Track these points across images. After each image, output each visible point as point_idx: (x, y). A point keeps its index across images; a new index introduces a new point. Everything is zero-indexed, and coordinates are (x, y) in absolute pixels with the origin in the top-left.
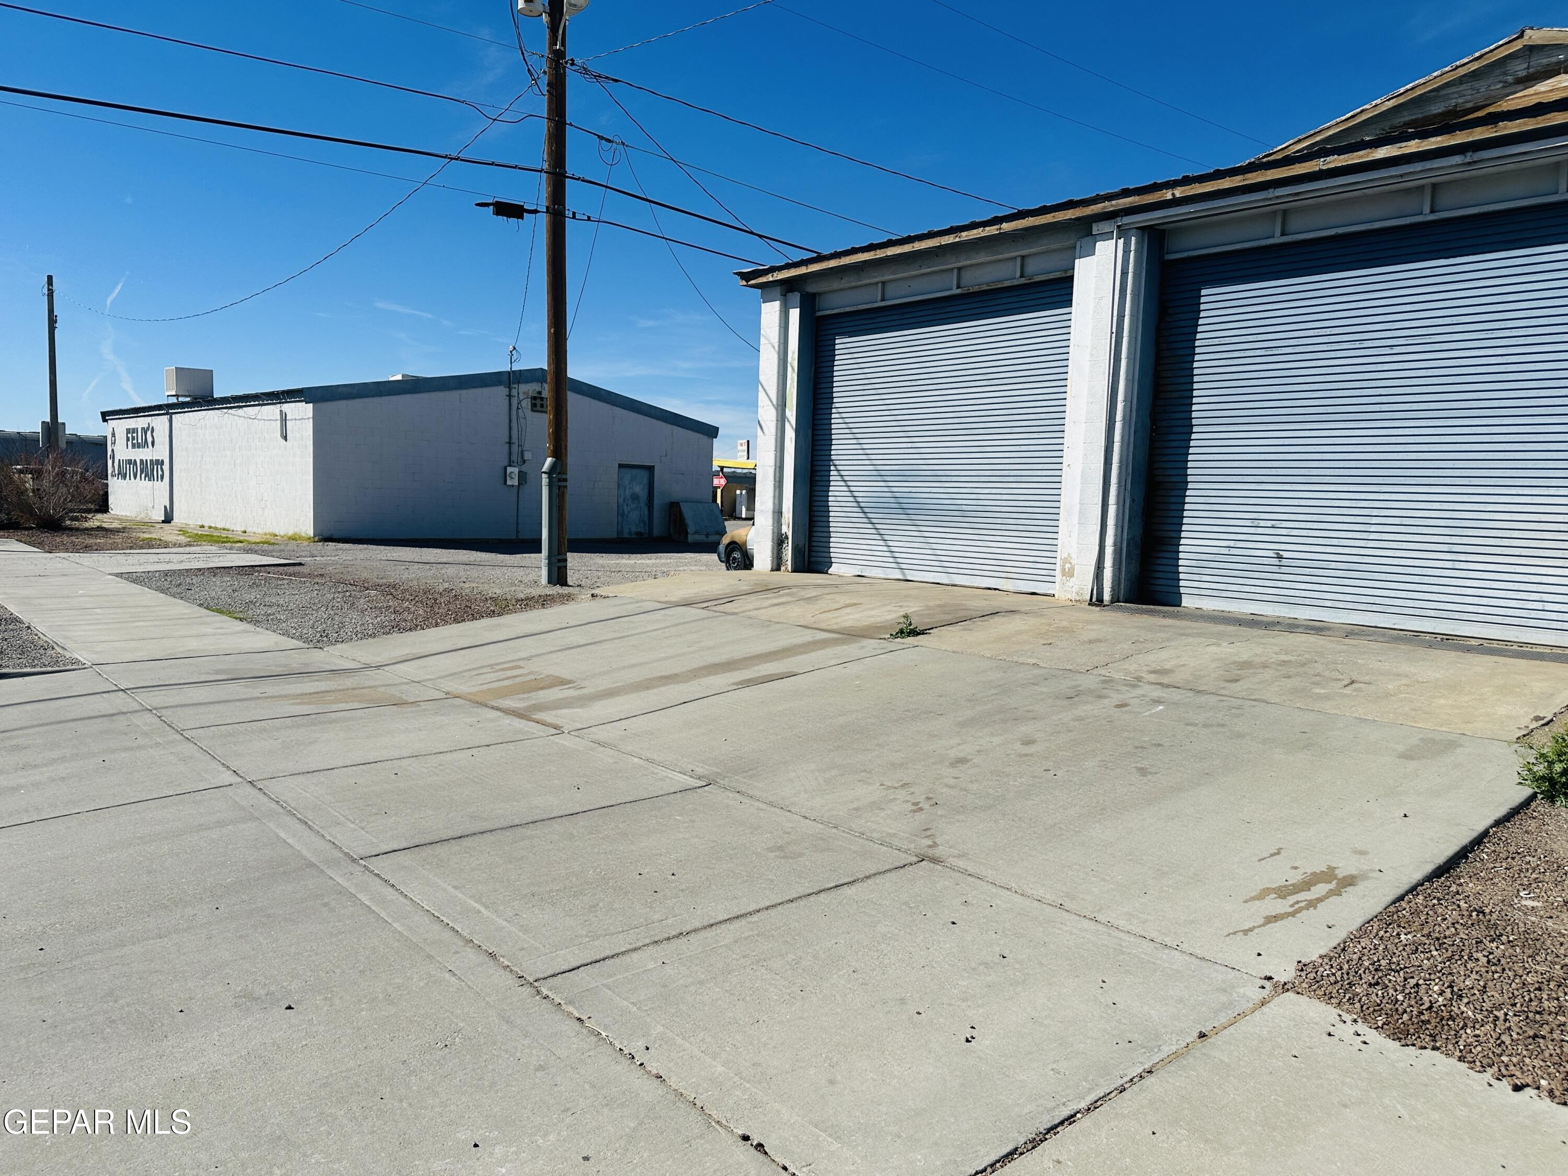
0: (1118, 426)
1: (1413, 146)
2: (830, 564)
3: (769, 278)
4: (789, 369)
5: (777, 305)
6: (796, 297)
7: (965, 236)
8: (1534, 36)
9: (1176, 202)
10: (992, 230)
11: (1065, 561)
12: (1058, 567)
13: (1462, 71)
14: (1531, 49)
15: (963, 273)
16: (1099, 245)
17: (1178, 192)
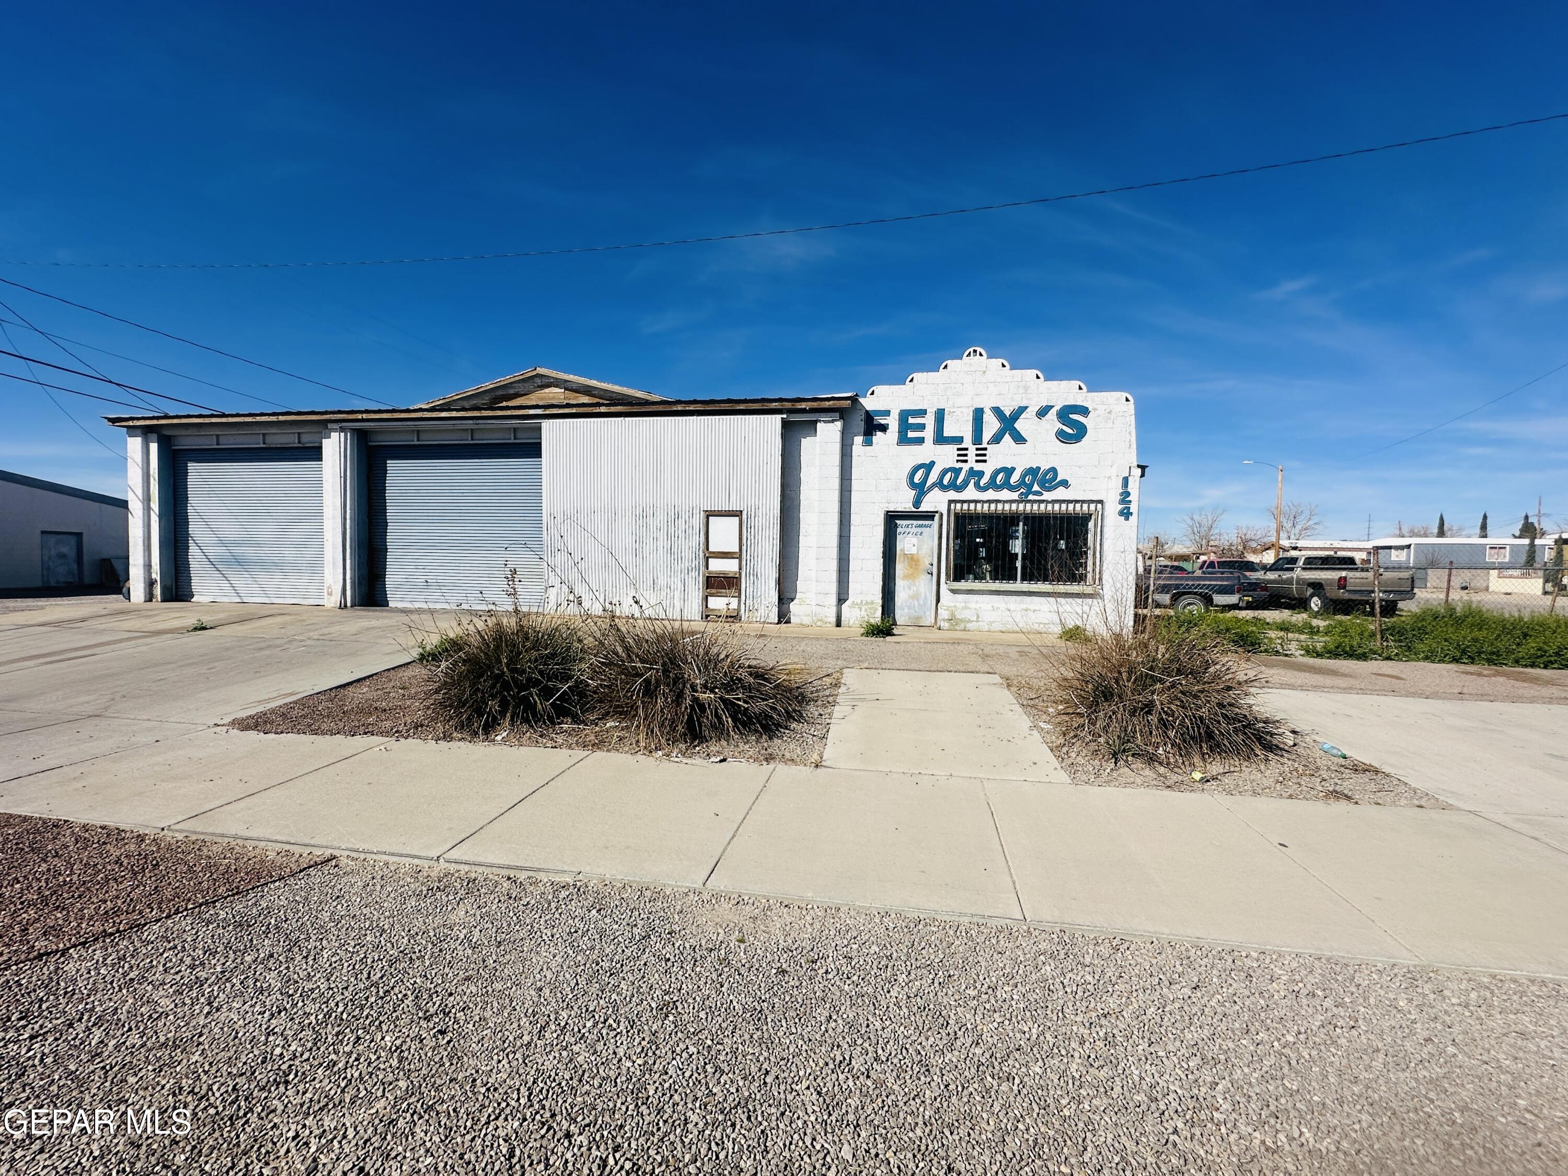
0: (348, 521)
1: (454, 414)
2: (193, 596)
3: (131, 423)
4: (152, 479)
5: (139, 440)
6: (155, 436)
7: (258, 419)
8: (540, 371)
9: (363, 420)
10: (273, 418)
11: (329, 587)
12: (325, 591)
13: (517, 379)
14: (538, 376)
15: (267, 437)
16: (333, 434)
17: (365, 416)
